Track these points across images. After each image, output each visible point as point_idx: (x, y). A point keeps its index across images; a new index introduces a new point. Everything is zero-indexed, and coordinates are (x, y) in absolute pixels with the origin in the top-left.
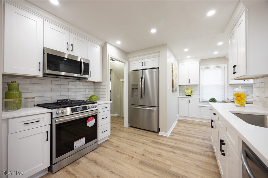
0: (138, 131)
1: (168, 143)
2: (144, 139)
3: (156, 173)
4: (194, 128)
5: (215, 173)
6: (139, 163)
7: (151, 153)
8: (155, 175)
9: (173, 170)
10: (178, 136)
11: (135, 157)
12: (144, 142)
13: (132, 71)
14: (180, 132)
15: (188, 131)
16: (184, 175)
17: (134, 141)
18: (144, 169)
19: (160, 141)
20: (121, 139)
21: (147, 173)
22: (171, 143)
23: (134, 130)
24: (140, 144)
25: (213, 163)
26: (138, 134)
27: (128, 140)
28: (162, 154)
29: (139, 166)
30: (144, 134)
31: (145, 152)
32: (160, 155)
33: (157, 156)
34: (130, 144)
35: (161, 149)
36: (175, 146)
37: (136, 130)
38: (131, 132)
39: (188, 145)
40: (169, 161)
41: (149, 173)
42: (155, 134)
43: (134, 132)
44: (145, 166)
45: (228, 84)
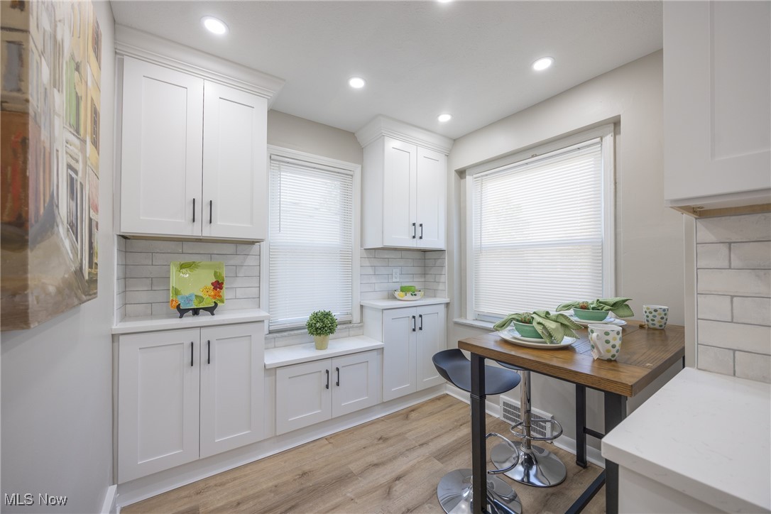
45: (362, 246)
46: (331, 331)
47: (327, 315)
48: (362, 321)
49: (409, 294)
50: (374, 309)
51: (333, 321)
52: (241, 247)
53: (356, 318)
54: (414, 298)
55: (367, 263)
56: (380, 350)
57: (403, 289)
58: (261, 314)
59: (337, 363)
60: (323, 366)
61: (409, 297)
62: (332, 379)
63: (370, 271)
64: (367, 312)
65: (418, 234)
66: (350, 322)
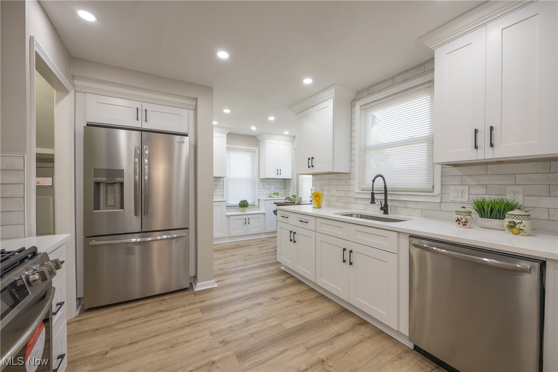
0: (135, 309)
1: (232, 297)
2: (177, 315)
3: (282, 349)
4: (233, 255)
5: (317, 297)
6: (239, 361)
7: (231, 329)
8: (283, 352)
9: (290, 327)
10: (229, 277)
11: (215, 358)
12: (189, 322)
13: (88, 125)
14: (222, 269)
15: (232, 263)
16: (304, 321)
17: (162, 334)
18: (259, 360)
19: (216, 301)
20: (108, 356)
21: (273, 361)
22: (235, 293)
23: (118, 314)
24: (187, 330)
25: (305, 289)
26: (146, 316)
27: (139, 343)
28: (250, 317)
29: (246, 365)
30: (162, 308)
31: (221, 336)
32: (248, 321)
33: (247, 326)
34: (162, 346)
35: (236, 312)
36: (247, 295)
37: (124, 309)
38: (114, 322)
39: (258, 283)
40: (271, 320)
41: (273, 357)
42: (187, 295)
43: (129, 317)
44: (256, 355)
45: (259, 177)
46: (247, 207)
47: (245, 201)
48: (259, 205)
49: (276, 195)
50: (263, 200)
51: (247, 203)
52: (218, 179)
53: (257, 204)
54: (278, 197)
55: (261, 184)
56: (264, 214)
57: (274, 194)
58: (224, 199)
59: (248, 217)
60: (244, 217)
61: (276, 196)
62: (247, 222)
63: (262, 187)
64: (260, 202)
65: (279, 173)
66: (254, 205)
